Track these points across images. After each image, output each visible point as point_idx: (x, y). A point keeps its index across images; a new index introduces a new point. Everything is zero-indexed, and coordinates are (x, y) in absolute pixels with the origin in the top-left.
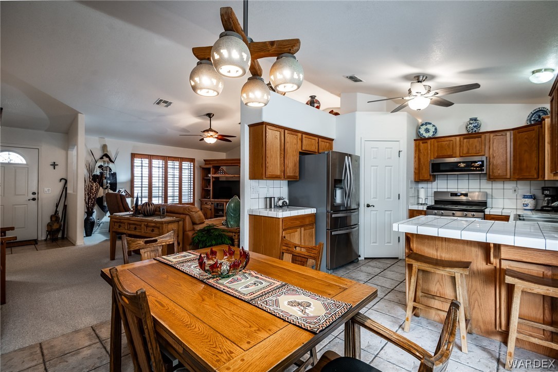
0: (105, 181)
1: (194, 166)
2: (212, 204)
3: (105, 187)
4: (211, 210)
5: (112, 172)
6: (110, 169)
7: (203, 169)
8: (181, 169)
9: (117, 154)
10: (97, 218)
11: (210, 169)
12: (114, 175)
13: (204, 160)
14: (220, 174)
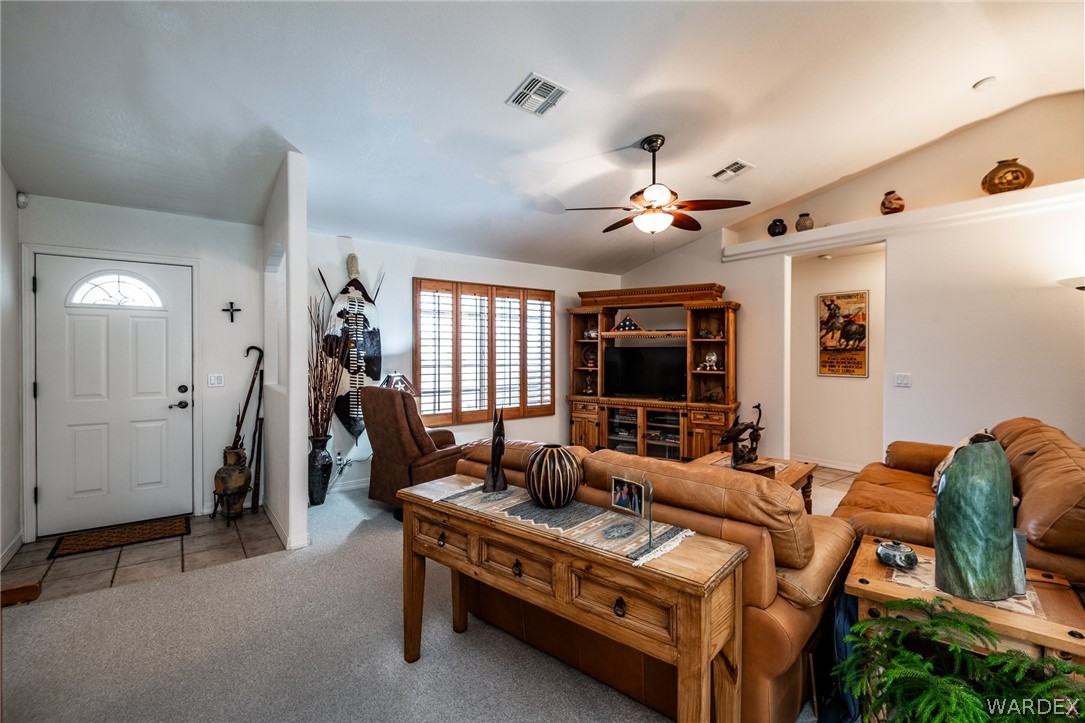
0: (354, 352)
1: (553, 311)
2: (603, 409)
3: (353, 367)
4: (598, 424)
5: (370, 329)
6: (366, 320)
7: (576, 316)
8: (523, 318)
9: (380, 280)
10: (337, 451)
11: (595, 316)
12: (375, 335)
13: (579, 293)
14: (624, 330)
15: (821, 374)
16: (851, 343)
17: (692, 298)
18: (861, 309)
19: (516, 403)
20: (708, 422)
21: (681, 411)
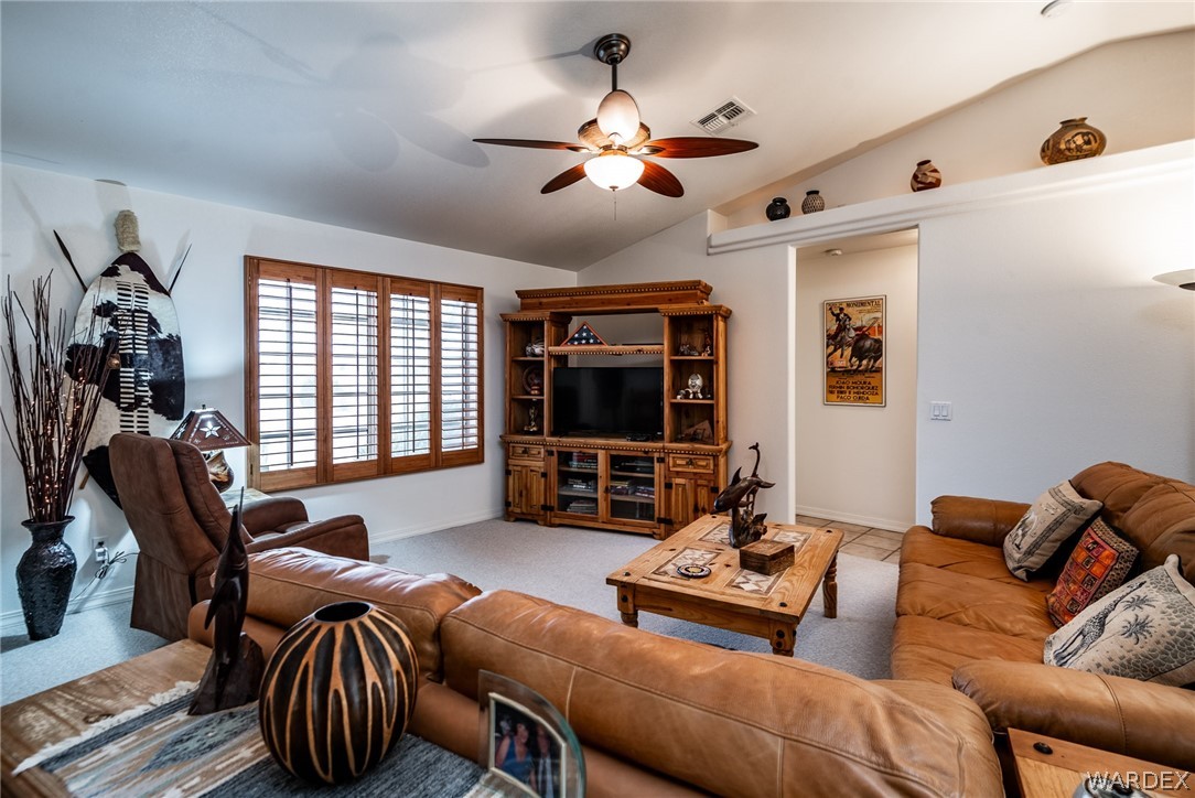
0: (128, 374)
1: (480, 317)
2: (551, 453)
3: (127, 399)
4: (544, 475)
5: (162, 337)
6: (152, 322)
7: (514, 324)
8: (436, 326)
9: (183, 256)
11: (540, 324)
12: (171, 348)
13: (517, 292)
14: (580, 344)
15: (827, 401)
16: (865, 362)
17: (670, 301)
18: (876, 319)
19: (423, 448)
20: (691, 469)
21: (656, 455)
